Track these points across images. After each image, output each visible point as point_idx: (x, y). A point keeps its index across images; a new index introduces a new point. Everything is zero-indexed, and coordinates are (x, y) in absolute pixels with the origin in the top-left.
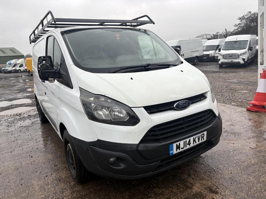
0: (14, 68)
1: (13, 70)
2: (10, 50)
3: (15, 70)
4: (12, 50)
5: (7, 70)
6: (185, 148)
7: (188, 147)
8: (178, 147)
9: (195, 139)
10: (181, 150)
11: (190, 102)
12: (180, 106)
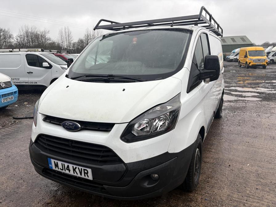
0: (235, 57)
1: (234, 59)
2: (241, 38)
3: (236, 59)
4: (243, 38)
5: (229, 58)
6: (64, 171)
7: (67, 172)
8: (57, 165)
9: (74, 168)
10: (60, 170)
11: (80, 126)
12: (66, 125)
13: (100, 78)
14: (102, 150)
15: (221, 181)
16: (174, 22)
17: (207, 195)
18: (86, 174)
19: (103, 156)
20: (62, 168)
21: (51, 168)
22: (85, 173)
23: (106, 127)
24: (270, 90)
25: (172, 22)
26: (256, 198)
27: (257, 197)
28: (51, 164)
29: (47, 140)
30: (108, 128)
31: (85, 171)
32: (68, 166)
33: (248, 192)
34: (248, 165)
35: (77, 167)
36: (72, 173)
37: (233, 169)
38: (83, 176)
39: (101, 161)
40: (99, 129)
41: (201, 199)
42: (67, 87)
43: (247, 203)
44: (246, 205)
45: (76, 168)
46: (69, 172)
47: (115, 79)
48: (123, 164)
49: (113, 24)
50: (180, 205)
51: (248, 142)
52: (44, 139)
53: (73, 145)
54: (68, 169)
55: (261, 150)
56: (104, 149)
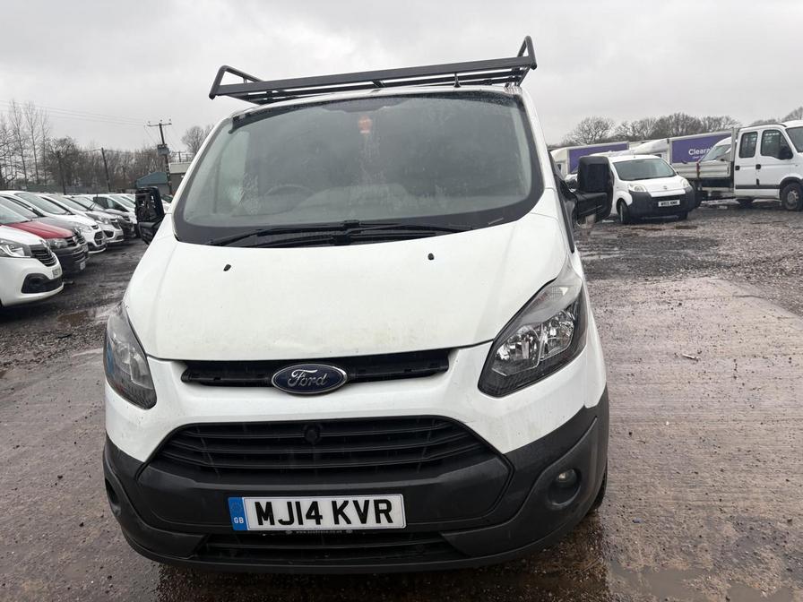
6: (295, 526)
7: (310, 525)
8: (265, 514)
9: (339, 506)
10: (278, 527)
11: (344, 373)
12: (293, 380)
13: (317, 234)
14: (426, 432)
15: (637, 471)
16: (458, 75)
17: (630, 510)
18: (382, 516)
19: (430, 449)
20: (287, 518)
21: (242, 529)
22: (378, 512)
23: (430, 363)
24: (588, 253)
25: (453, 75)
26: (733, 490)
27: (735, 487)
28: (242, 514)
29: (210, 442)
30: (437, 365)
31: (380, 505)
32: (314, 506)
33: (710, 482)
34: (668, 423)
35: (350, 499)
36: (328, 523)
37: (644, 440)
38: (371, 523)
39: (425, 465)
40: (408, 373)
41: (623, 522)
42: (225, 270)
43: (726, 507)
44: (725, 509)
45: (346, 503)
46: (318, 523)
47: (365, 233)
48: (496, 459)
49: (249, 81)
50: (589, 550)
51: (632, 375)
52: (198, 440)
53: (323, 435)
54: (313, 514)
55: (669, 387)
56: (437, 427)
